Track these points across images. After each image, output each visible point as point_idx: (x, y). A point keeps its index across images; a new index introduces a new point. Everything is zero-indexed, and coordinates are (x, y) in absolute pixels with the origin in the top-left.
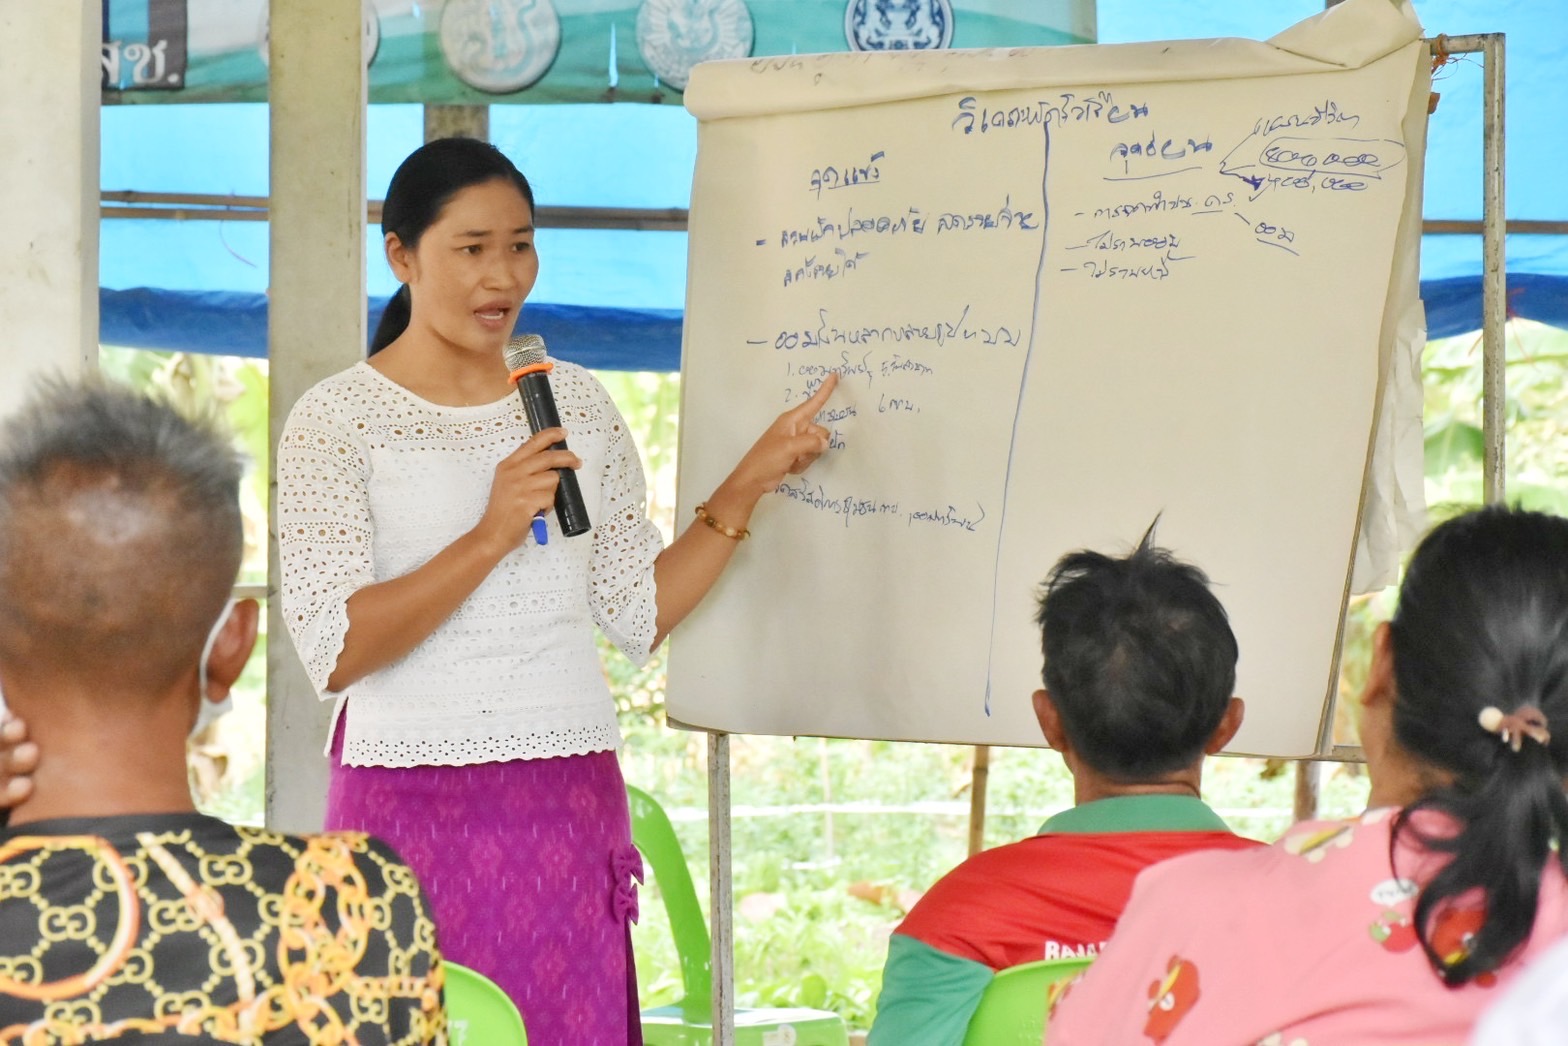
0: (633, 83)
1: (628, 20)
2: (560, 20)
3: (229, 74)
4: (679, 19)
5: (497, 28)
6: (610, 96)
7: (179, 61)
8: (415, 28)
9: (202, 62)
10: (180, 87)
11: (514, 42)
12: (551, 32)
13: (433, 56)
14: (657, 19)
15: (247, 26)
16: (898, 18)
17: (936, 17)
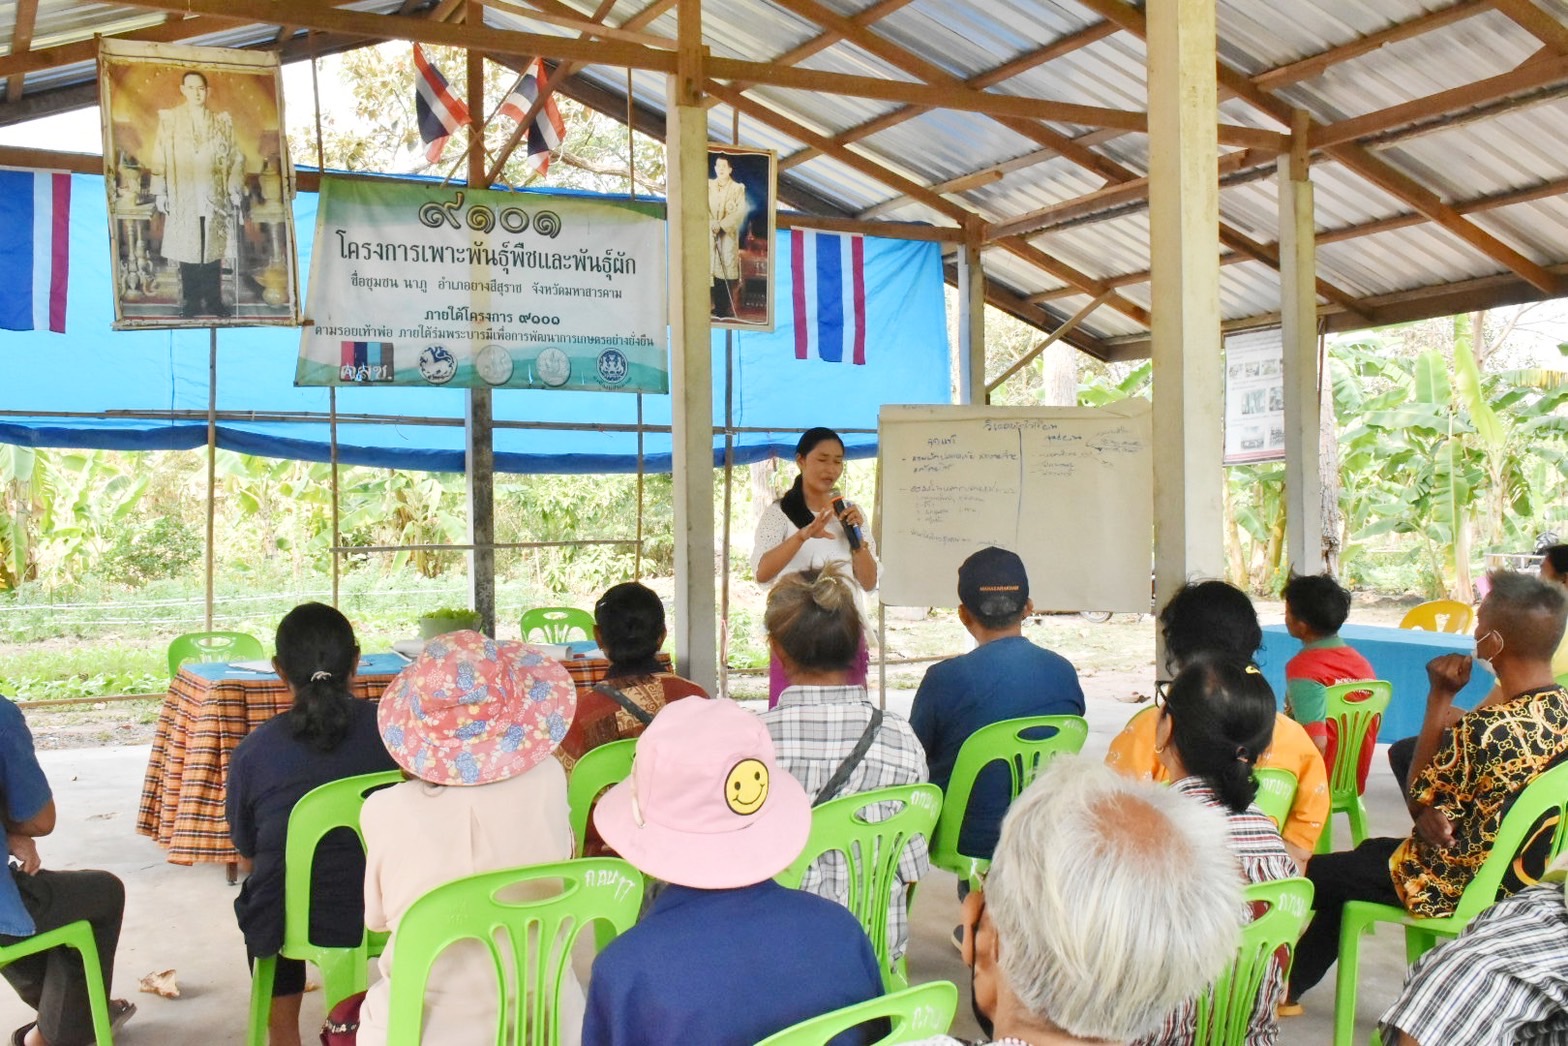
0: (536, 383)
1: (533, 362)
2: (513, 362)
3: (407, 377)
4: (549, 363)
5: (493, 363)
6: (530, 387)
7: (391, 372)
8: (469, 363)
9: (398, 373)
10: (391, 381)
11: (499, 369)
12: (511, 365)
13: (473, 370)
14: (542, 362)
15: (414, 361)
16: (612, 364)
17: (623, 364)
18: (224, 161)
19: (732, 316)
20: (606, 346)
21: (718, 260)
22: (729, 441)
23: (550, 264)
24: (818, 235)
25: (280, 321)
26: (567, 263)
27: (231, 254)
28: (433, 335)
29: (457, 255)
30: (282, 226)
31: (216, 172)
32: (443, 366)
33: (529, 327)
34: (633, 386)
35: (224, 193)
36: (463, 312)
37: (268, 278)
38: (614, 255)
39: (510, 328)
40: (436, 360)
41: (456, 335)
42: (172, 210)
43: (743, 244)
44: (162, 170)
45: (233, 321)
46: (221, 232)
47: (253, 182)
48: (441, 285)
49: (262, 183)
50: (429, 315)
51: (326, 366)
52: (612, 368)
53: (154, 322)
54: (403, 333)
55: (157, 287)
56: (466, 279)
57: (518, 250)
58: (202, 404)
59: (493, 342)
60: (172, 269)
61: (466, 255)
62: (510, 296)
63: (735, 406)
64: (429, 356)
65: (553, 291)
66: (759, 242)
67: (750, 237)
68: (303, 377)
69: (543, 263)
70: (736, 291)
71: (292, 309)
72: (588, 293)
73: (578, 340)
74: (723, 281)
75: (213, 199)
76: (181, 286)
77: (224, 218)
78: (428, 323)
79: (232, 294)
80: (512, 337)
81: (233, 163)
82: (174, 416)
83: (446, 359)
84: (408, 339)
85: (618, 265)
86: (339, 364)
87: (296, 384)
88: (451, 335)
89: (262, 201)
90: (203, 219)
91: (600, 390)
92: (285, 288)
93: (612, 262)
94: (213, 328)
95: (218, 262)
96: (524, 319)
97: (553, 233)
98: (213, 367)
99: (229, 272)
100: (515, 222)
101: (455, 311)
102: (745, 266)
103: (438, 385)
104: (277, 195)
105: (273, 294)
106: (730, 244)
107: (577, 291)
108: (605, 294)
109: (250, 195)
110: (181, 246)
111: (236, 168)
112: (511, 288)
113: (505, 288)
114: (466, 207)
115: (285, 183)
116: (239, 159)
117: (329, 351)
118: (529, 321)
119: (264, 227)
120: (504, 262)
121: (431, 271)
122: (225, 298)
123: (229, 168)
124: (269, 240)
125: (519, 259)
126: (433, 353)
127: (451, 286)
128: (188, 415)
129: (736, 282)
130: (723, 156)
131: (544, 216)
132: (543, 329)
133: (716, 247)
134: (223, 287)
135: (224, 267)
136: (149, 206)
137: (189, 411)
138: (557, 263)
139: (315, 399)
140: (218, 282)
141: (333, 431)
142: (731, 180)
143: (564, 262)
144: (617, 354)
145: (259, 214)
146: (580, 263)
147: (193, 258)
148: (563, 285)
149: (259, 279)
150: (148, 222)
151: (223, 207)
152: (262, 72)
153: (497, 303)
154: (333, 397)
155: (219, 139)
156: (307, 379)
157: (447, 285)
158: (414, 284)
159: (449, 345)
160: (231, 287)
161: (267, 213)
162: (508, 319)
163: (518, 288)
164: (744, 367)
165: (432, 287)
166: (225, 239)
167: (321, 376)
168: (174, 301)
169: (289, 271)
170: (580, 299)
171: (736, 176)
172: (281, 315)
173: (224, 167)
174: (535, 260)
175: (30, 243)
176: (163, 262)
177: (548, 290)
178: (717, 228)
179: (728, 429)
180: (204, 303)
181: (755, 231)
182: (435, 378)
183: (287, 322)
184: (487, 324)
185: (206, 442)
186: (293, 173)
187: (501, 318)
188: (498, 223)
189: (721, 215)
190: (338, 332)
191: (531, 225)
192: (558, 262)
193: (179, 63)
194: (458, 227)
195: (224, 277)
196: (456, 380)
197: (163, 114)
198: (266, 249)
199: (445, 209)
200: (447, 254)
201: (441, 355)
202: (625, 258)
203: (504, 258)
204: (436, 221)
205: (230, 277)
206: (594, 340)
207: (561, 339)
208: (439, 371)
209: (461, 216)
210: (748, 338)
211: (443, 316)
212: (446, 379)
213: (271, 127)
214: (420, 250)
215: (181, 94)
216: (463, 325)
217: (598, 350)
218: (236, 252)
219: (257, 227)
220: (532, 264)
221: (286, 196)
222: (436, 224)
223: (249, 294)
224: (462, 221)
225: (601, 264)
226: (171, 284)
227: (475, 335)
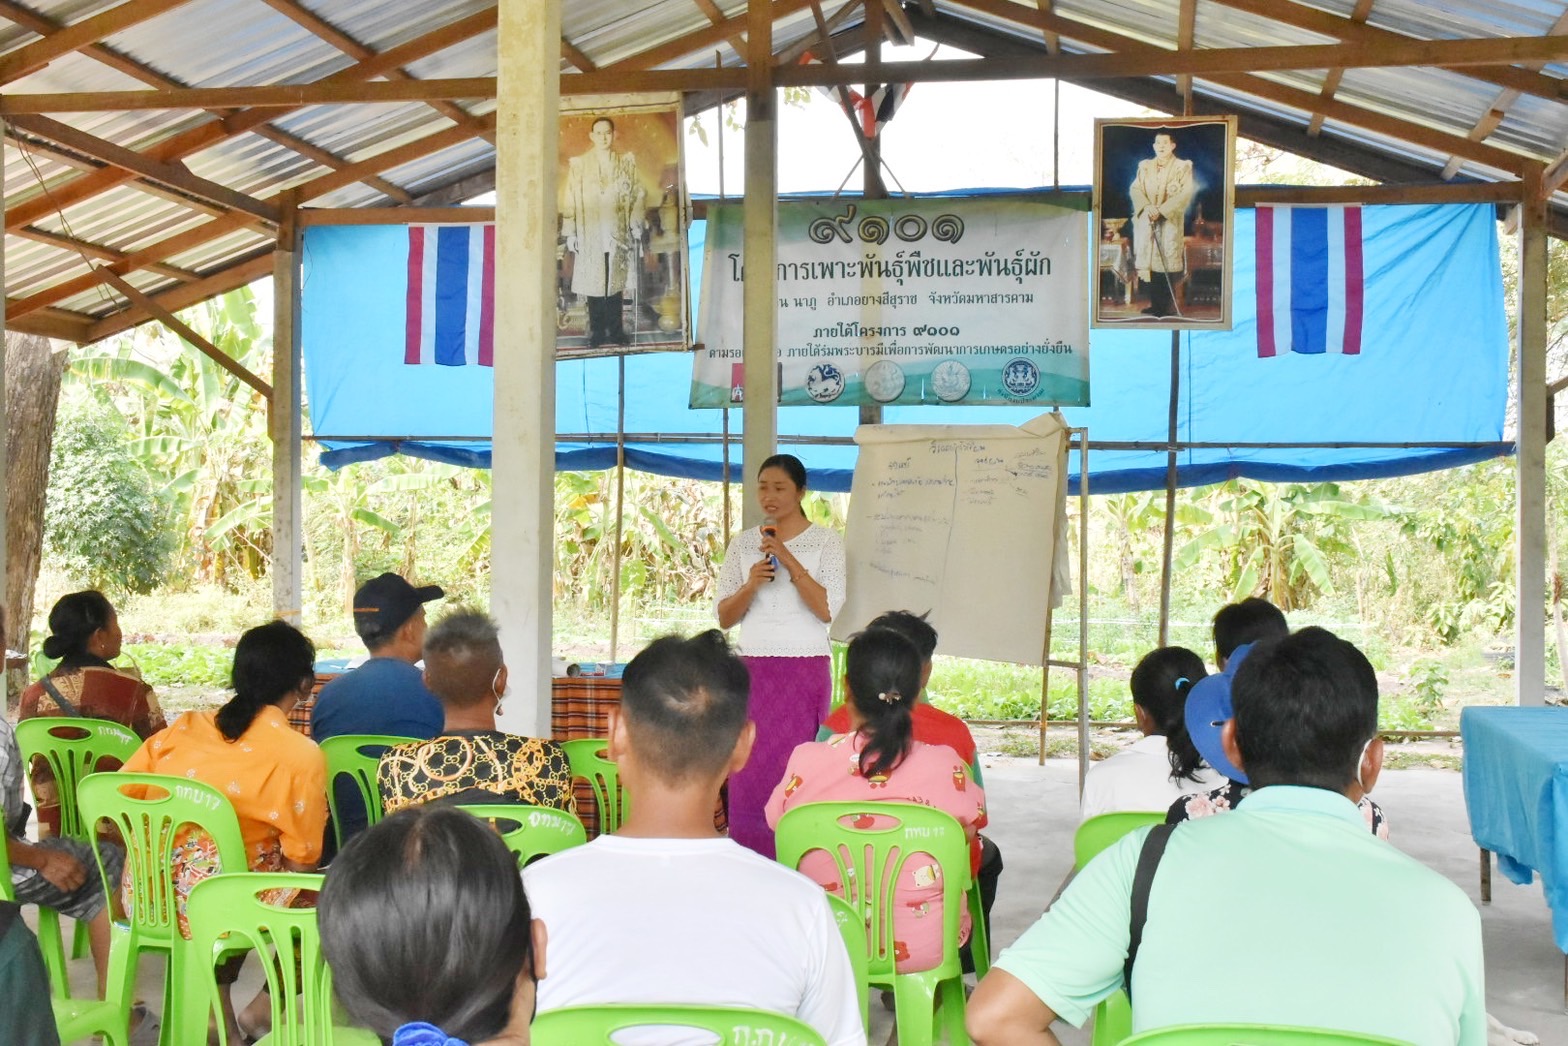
0: (929, 399)
1: (929, 376)
2: (906, 377)
3: (794, 396)
4: (946, 377)
5: (884, 380)
6: (922, 403)
7: (779, 392)
8: (856, 381)
9: (786, 392)
11: (890, 384)
12: (902, 381)
13: (862, 387)
14: (938, 376)
15: (802, 379)
16: (1020, 375)
17: (1034, 375)
18: (627, 198)
19: (1174, 314)
20: (1014, 356)
21: (1156, 250)
22: (1172, 458)
23: (950, 271)
24: (1294, 211)
25: (673, 347)
26: (970, 268)
27: (631, 285)
28: (821, 353)
29: (847, 270)
30: (678, 255)
31: (620, 209)
32: (831, 384)
33: (925, 340)
34: (1045, 398)
35: (626, 229)
36: (853, 327)
37: (664, 305)
38: (1025, 256)
39: (902, 342)
40: (824, 378)
41: (844, 352)
42: (580, 248)
43: (1189, 230)
44: (572, 213)
45: (632, 349)
46: (622, 266)
47: (653, 216)
48: (831, 302)
49: (661, 215)
50: (818, 333)
51: (717, 388)
52: (1020, 380)
53: (566, 353)
54: (792, 352)
55: (568, 321)
56: (856, 293)
57: (913, 259)
58: (612, 428)
59: (883, 357)
60: (581, 303)
61: (858, 269)
62: (905, 308)
63: (1181, 418)
64: (817, 375)
65: (953, 299)
66: (1212, 226)
67: (1199, 221)
68: (697, 399)
69: (942, 270)
70: (1179, 285)
71: (684, 334)
72: (993, 299)
73: (980, 351)
74: (1162, 275)
75: (617, 235)
76: (588, 319)
77: (625, 252)
78: (816, 341)
79: (631, 323)
80: (906, 351)
81: (635, 199)
82: (590, 439)
83: (833, 377)
84: (797, 359)
85: (1031, 266)
86: (729, 386)
87: (690, 407)
88: (839, 351)
89: (661, 233)
90: (607, 255)
91: (1005, 404)
92: (678, 315)
93: (1023, 263)
94: (621, 355)
95: (620, 294)
96: (918, 331)
97: (954, 238)
98: (621, 392)
99: (629, 302)
100: (911, 230)
101: (845, 327)
102: (1191, 254)
103: (823, 403)
104: (674, 226)
105: (668, 322)
106: (1172, 233)
107: (980, 298)
108: (1013, 299)
109: (650, 228)
110: (589, 282)
111: (638, 204)
112: (905, 300)
113: (898, 301)
114: (857, 220)
115: (682, 213)
116: (641, 194)
117: (720, 372)
118: (925, 334)
119: (662, 258)
120: (898, 273)
121: (821, 288)
122: (626, 327)
123: (632, 204)
124: (666, 269)
125: (914, 269)
126: (822, 371)
127: (841, 302)
128: (602, 438)
129: (1180, 274)
130: (1163, 131)
131: (946, 220)
132: (939, 341)
133: (1154, 236)
134: (624, 317)
135: (625, 298)
136: (562, 247)
137: (602, 434)
138: (958, 270)
139: (709, 421)
140: (620, 313)
141: (726, 451)
142: (1174, 157)
143: (966, 267)
144: (1026, 364)
145: (658, 246)
146: (984, 267)
147: (599, 292)
148: (964, 292)
149: (655, 308)
150: (560, 261)
151: (625, 241)
152: (665, 109)
153: (888, 316)
154: (726, 418)
155: (624, 178)
156: (699, 401)
157: (836, 301)
158: (804, 302)
159: (836, 362)
160: (631, 316)
161: (662, 245)
162: (900, 332)
163: (913, 299)
164: (1194, 372)
165: (822, 304)
166: (626, 272)
167: (714, 398)
168: (582, 333)
169: (681, 299)
170: (986, 306)
171: (1180, 152)
172: (674, 340)
173: (627, 205)
174: (934, 268)
175: (465, 288)
176: (572, 297)
177: (947, 299)
178: (1155, 213)
179: (1173, 445)
180: (608, 332)
181: (1206, 213)
182: (822, 396)
183: (680, 347)
184: (878, 338)
185: (615, 464)
186: (689, 203)
187: (894, 332)
188: (892, 233)
189: (1160, 199)
190: (730, 354)
191: (929, 232)
192: (960, 267)
193: (590, 112)
194: (849, 241)
195: (625, 307)
196: (842, 398)
197: (574, 161)
198: (663, 279)
199: (836, 224)
200: (837, 270)
201: (829, 373)
202: (1039, 258)
203: (898, 269)
204: (826, 237)
205: (629, 307)
206: (1001, 350)
207: (959, 350)
208: (826, 390)
209: (853, 230)
210: (1199, 340)
211: (831, 332)
212: (832, 397)
213: (671, 161)
214: (810, 267)
215: (590, 140)
216: (854, 341)
217: (1003, 361)
218: (636, 283)
219: (656, 258)
220: (929, 273)
221: (683, 226)
222: (826, 240)
223: (647, 322)
224: (854, 234)
225: (1010, 266)
226: (580, 316)
227: (865, 351)
